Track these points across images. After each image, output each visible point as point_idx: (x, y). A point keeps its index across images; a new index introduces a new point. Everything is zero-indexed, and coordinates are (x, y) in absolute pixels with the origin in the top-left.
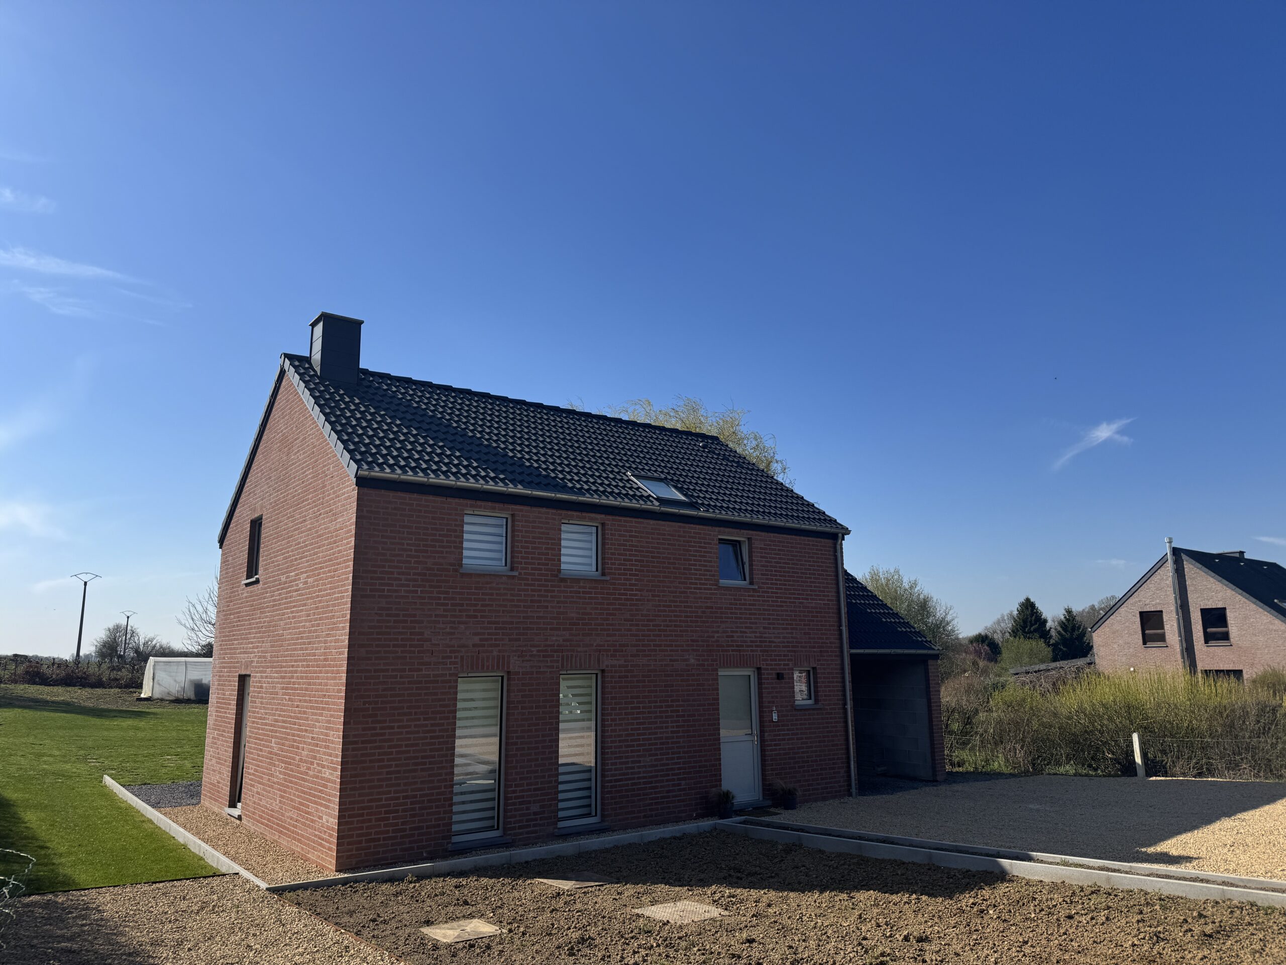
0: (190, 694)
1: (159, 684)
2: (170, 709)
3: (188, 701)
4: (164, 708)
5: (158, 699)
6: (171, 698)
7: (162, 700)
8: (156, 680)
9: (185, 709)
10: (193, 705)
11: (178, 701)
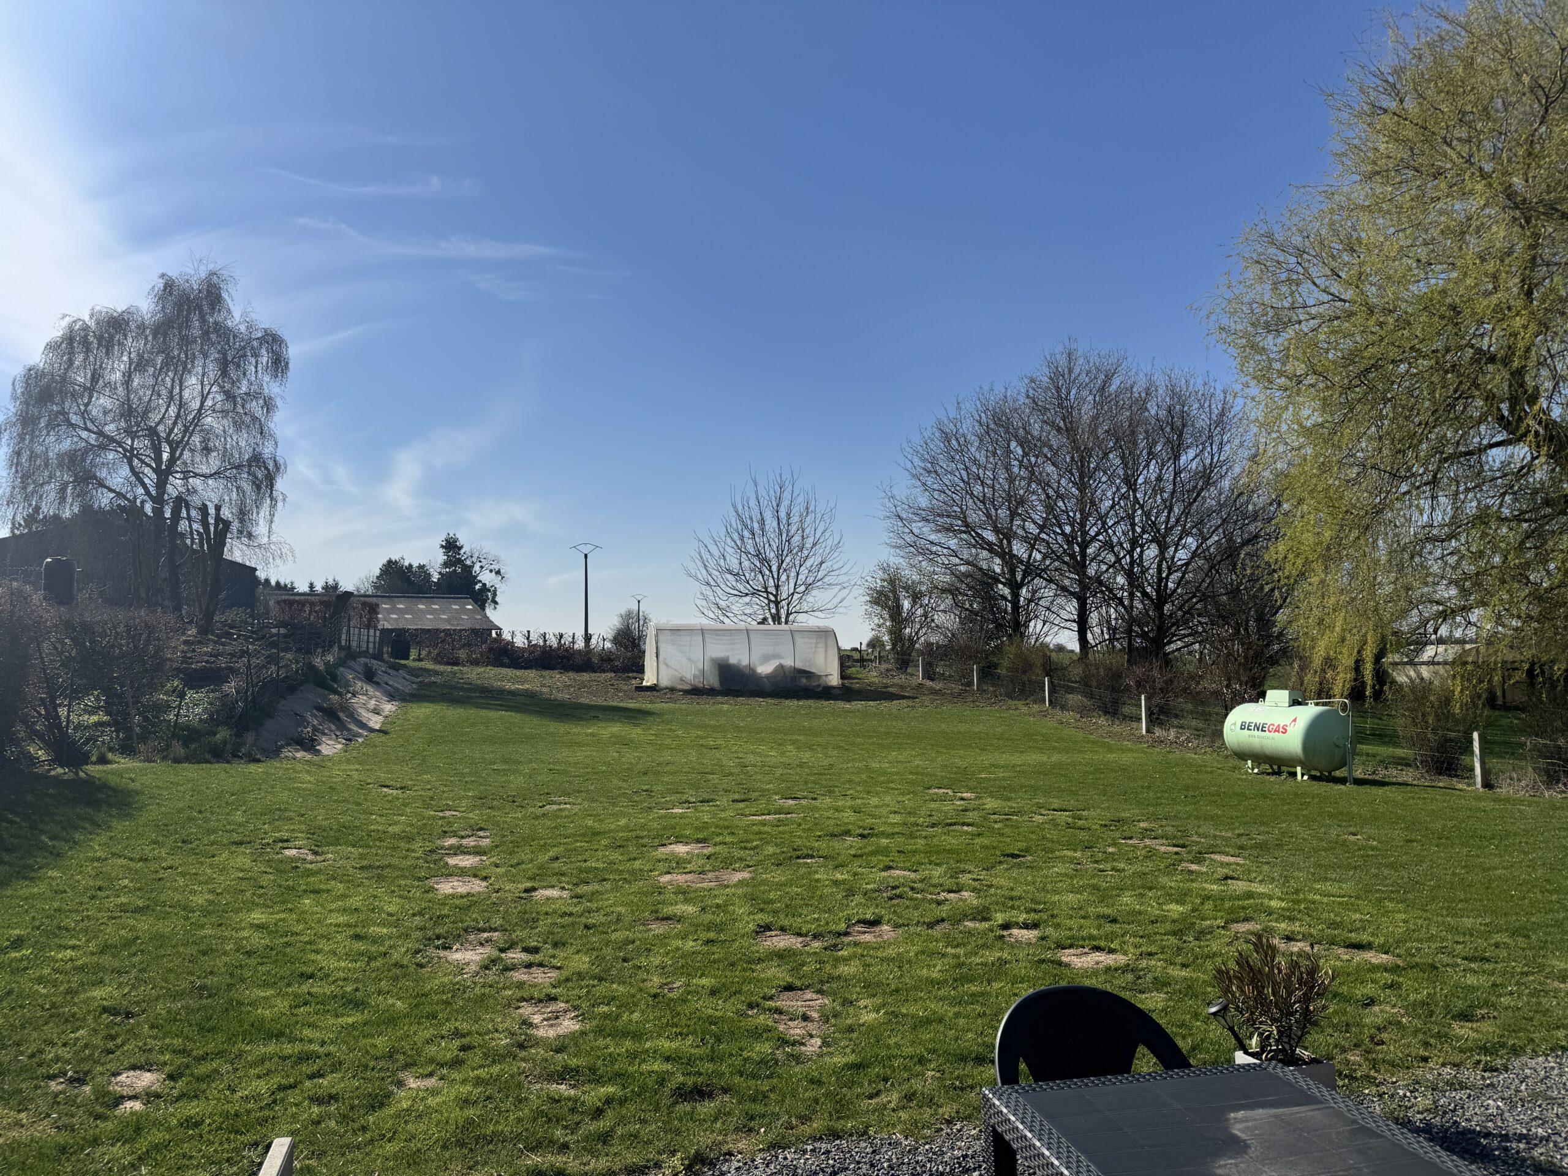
0: (713, 681)
1: (667, 665)
2: (685, 704)
3: (710, 692)
4: (675, 702)
5: (667, 688)
6: (687, 687)
7: (672, 690)
8: (661, 658)
9: (709, 705)
10: (720, 699)
11: (696, 692)
